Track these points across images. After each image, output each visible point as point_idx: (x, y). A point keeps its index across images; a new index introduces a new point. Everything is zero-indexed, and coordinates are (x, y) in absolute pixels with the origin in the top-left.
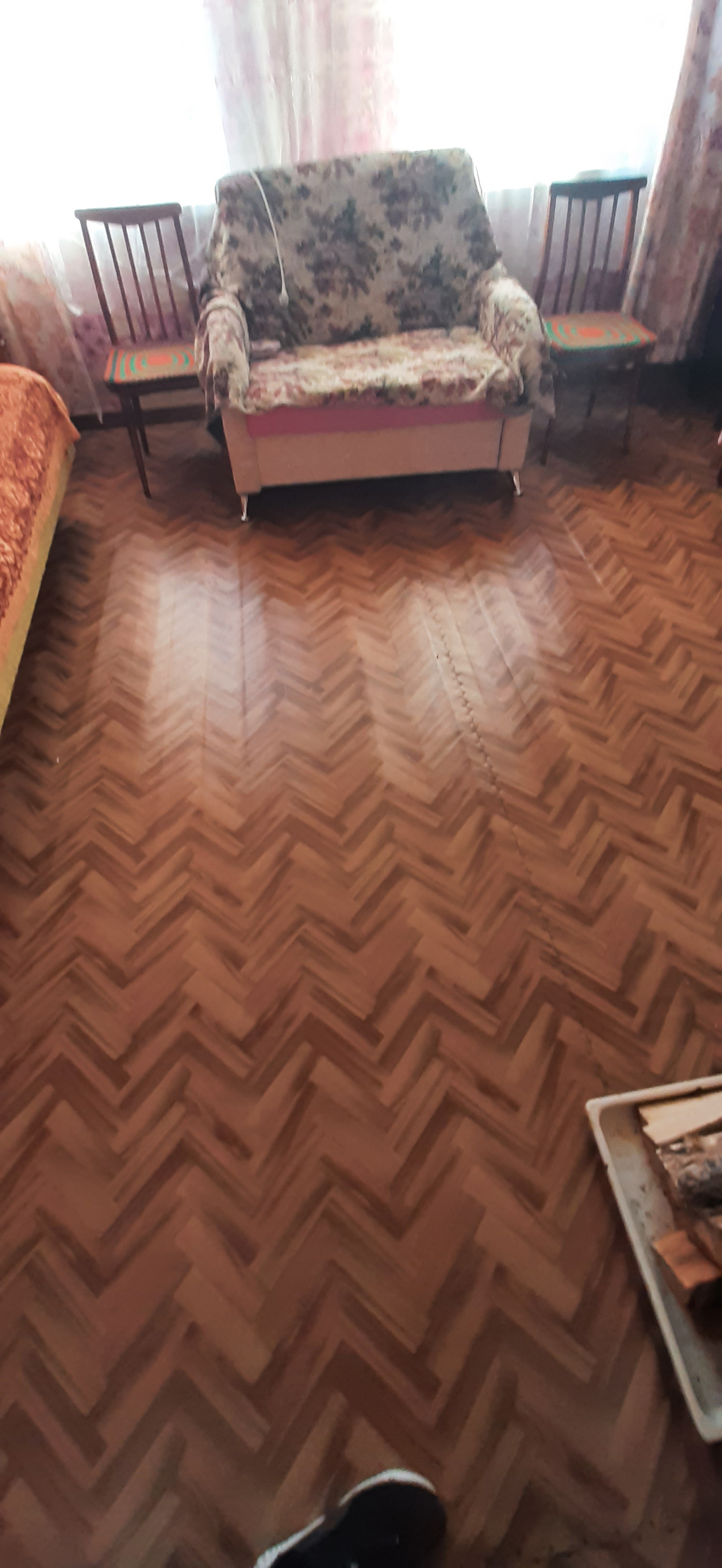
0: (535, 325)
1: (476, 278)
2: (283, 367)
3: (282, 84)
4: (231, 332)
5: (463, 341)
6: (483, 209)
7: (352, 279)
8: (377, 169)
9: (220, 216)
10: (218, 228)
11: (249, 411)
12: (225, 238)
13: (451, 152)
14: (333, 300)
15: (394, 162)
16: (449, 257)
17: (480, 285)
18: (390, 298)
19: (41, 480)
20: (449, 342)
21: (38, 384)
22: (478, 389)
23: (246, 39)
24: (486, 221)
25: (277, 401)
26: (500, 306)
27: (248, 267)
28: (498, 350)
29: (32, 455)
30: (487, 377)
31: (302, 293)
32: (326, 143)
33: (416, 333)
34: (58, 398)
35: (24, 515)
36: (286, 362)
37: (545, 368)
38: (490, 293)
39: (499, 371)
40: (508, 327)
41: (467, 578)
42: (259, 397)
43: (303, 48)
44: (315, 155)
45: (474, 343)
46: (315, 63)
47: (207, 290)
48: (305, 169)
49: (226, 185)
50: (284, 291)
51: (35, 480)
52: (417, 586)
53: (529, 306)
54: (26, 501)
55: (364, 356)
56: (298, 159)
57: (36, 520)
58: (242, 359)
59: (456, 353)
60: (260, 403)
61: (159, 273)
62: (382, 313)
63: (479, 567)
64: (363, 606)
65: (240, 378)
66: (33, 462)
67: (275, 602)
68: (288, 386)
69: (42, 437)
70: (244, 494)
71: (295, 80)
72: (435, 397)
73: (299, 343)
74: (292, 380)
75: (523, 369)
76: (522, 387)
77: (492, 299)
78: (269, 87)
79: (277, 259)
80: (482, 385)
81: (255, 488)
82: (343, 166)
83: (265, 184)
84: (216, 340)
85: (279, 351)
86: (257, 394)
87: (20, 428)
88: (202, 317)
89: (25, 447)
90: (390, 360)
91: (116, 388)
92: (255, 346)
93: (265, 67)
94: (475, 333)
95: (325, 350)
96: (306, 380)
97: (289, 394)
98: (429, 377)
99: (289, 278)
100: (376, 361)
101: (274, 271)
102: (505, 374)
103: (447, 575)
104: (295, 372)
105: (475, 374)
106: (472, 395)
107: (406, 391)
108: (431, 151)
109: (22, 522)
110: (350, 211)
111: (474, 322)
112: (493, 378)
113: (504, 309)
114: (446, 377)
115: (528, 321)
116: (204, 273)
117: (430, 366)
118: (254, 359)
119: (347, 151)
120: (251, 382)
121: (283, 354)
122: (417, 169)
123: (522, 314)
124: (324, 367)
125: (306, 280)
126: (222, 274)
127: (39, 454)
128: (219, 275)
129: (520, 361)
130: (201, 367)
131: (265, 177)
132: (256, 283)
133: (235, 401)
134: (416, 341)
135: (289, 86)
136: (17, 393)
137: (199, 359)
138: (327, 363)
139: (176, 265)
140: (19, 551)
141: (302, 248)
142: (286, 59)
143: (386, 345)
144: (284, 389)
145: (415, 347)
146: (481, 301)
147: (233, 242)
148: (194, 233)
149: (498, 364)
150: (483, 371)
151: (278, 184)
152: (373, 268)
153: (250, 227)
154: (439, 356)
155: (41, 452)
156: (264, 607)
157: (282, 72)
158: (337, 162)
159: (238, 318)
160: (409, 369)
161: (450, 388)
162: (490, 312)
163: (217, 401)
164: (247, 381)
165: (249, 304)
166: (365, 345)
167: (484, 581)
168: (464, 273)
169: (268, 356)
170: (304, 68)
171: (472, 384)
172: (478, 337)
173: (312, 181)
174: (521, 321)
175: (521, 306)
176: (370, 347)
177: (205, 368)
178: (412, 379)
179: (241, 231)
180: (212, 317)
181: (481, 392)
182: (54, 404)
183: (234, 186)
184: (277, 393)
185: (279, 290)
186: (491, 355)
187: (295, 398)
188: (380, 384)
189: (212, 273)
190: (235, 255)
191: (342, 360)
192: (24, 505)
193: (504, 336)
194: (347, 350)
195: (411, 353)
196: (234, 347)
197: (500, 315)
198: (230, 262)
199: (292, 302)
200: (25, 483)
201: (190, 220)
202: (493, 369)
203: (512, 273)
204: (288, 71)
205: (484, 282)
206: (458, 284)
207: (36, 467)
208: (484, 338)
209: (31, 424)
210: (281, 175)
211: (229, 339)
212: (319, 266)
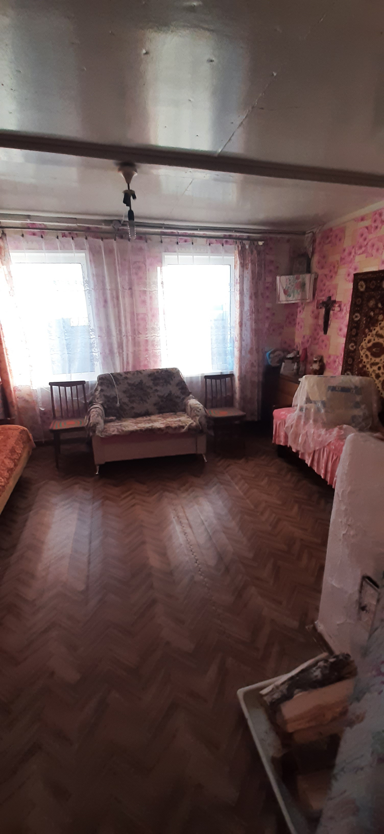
0: (203, 411)
1: (184, 399)
2: (117, 424)
3: (121, 354)
4: (99, 415)
5: (181, 416)
6: (184, 382)
7: (142, 400)
8: (150, 373)
9: (98, 384)
10: (97, 387)
11: (103, 436)
12: (99, 390)
13: (173, 369)
14: (134, 405)
15: (155, 371)
16: (174, 394)
17: (185, 401)
18: (155, 405)
19: (19, 460)
20: (176, 416)
21: (24, 430)
22: (185, 429)
23: (110, 345)
24: (185, 385)
25: (113, 433)
26: (191, 406)
27: (106, 396)
28: (192, 418)
29: (18, 452)
30: (188, 425)
31: (124, 403)
32: (134, 366)
33: (164, 414)
34: (30, 435)
35: (10, 470)
36: (118, 423)
37: (207, 422)
38: (188, 403)
39: (192, 423)
40: (194, 411)
41: (187, 490)
42: (107, 433)
43: (127, 346)
44: (130, 369)
45: (184, 416)
46: (131, 349)
47: (91, 403)
48: (127, 373)
49: (101, 376)
50: (118, 403)
51: (17, 460)
52: (167, 494)
53: (201, 406)
54: (12, 465)
55: (145, 420)
56: (125, 371)
57: (15, 473)
58: (102, 421)
59: (178, 419)
60: (107, 434)
61: (75, 398)
62: (151, 408)
63: (191, 486)
64: (144, 501)
65: (100, 427)
66: (18, 454)
67: (107, 502)
68: (118, 429)
69: (22, 446)
70: (98, 465)
71: (125, 353)
72: (170, 431)
73: (123, 418)
74: (119, 427)
75: (200, 423)
76: (201, 428)
77: (189, 404)
78: (117, 355)
79: (117, 395)
80: (186, 427)
81: (103, 463)
82: (139, 372)
83: (114, 376)
84: (93, 416)
85: (116, 420)
86: (106, 432)
87: (15, 443)
88: (89, 410)
89: (16, 449)
90: (155, 421)
91: (53, 431)
92: (107, 418)
93: (116, 350)
94: (185, 414)
95: (132, 419)
96: (124, 427)
97: (118, 431)
98: (168, 425)
99: (120, 400)
100: (150, 421)
101: (116, 397)
102: (195, 424)
103: (179, 489)
104: (120, 425)
105: (184, 424)
106: (183, 430)
107: (160, 429)
108: (167, 368)
109: (10, 472)
110: (141, 382)
111: (184, 411)
112: (190, 425)
113: (192, 407)
114: (174, 425)
115: (200, 409)
116: (91, 398)
117: (169, 423)
118: (106, 422)
119: (142, 368)
120: (104, 428)
121: (117, 421)
122: (162, 373)
123: (198, 408)
124: (131, 424)
125: (126, 400)
126: (97, 399)
127: (20, 452)
128: (96, 399)
129: (199, 420)
130: (86, 424)
131: (114, 375)
132: (109, 401)
133: (97, 433)
134: (164, 416)
135: (123, 355)
136: (17, 433)
137: (86, 422)
138: (133, 422)
139: (81, 397)
140: (6, 482)
141: (125, 392)
142: (122, 348)
143: (153, 417)
144: (116, 430)
145: (163, 418)
146: (186, 405)
147: (102, 390)
148: (89, 388)
149: (192, 421)
150: (187, 424)
151: (119, 377)
152: (149, 397)
153: (108, 387)
154: (172, 420)
155: (21, 450)
156: (103, 504)
157: (121, 352)
158: (137, 371)
159: (102, 410)
160: (161, 424)
161: (176, 428)
162: (189, 408)
163: (91, 434)
164: (103, 428)
165: (106, 407)
166: (146, 417)
167: (193, 491)
168: (180, 398)
169: (111, 421)
170: (127, 350)
171: (183, 427)
172: (186, 415)
173: (129, 376)
174: (198, 410)
175: (198, 406)
176: (148, 418)
177: (88, 425)
178: (162, 426)
179: (104, 388)
180: (92, 410)
181: (186, 429)
182: (29, 436)
183: (104, 377)
184: (113, 431)
185: (117, 403)
186: (190, 419)
187: (120, 432)
188: (150, 428)
189: (94, 399)
190: (102, 393)
191: (137, 421)
192: (11, 467)
193: (193, 414)
194: (140, 419)
195: (163, 419)
196: (100, 418)
197: (191, 408)
198: (100, 396)
199: (121, 406)
200: (13, 460)
201: (88, 385)
202: (190, 423)
203: (196, 397)
204: (123, 351)
205: (186, 400)
206: (178, 400)
207: (18, 456)
208: (188, 415)
209: (19, 442)
210: (119, 374)
211: (98, 416)
212: (130, 397)
